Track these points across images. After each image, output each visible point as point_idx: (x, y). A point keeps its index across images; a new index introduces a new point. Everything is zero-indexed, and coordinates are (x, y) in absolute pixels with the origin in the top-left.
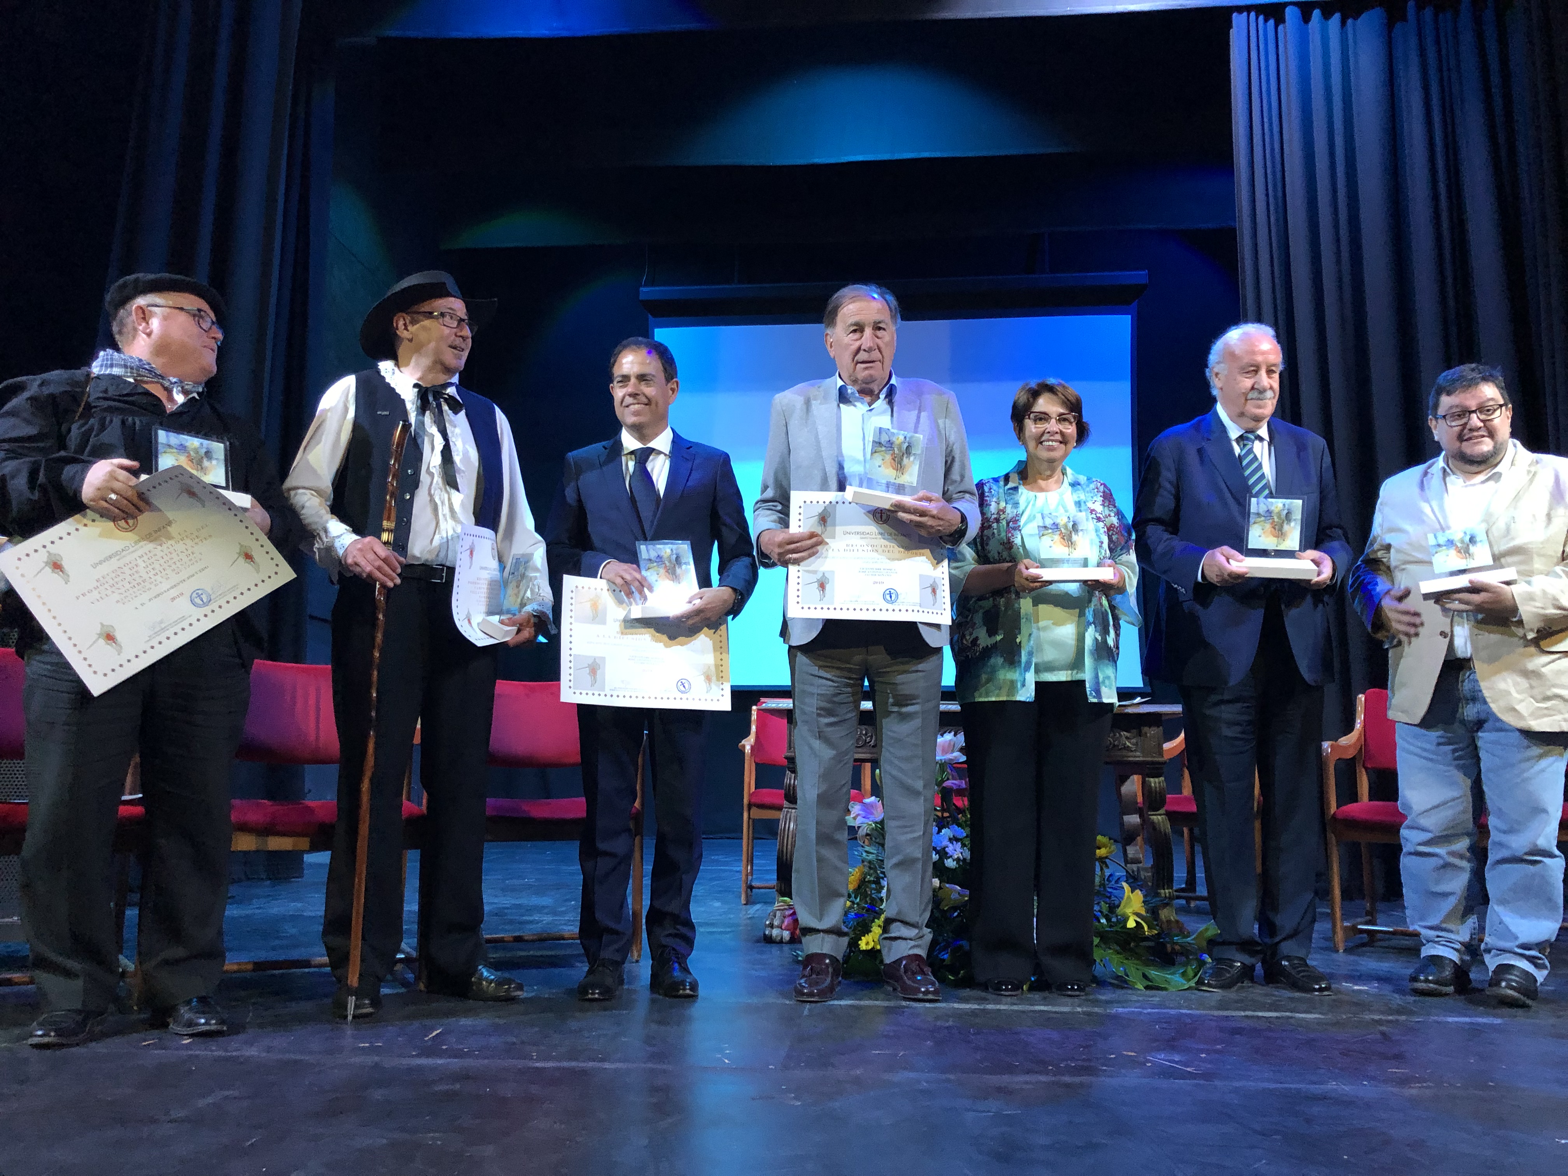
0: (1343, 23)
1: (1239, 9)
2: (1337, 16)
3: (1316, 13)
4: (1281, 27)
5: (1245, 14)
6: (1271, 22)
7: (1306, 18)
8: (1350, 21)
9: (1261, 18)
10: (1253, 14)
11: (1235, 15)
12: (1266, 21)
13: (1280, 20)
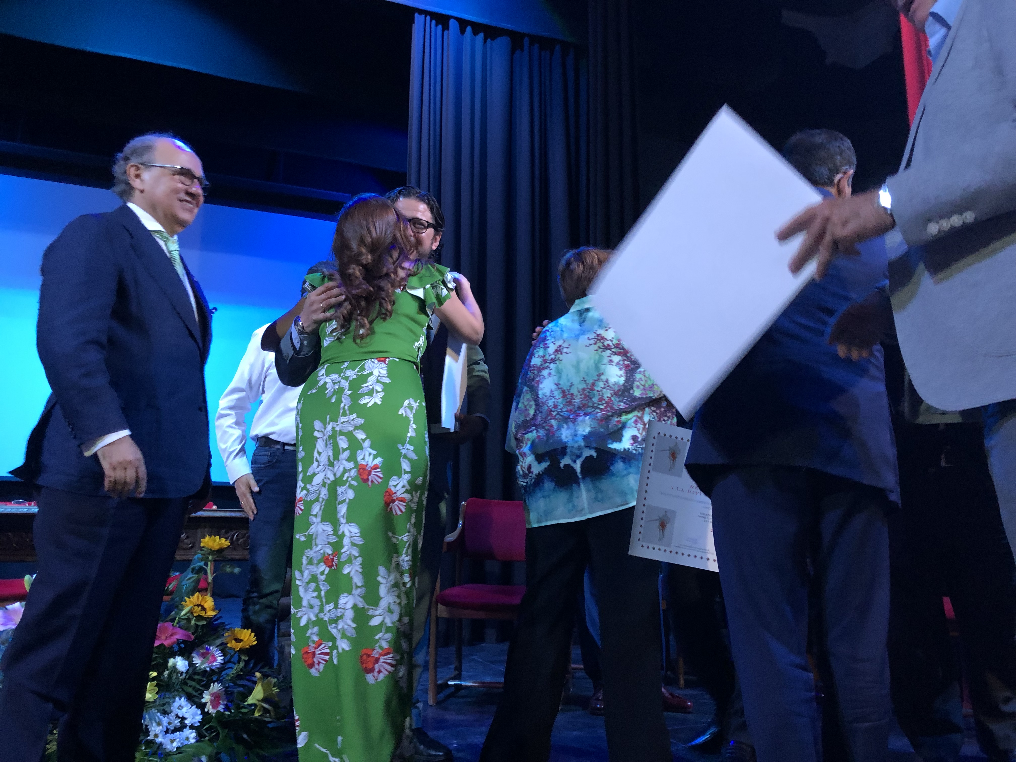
0: (485, 41)
1: (421, 12)
2: (481, 35)
3: (469, 29)
4: (446, 32)
5: (423, 16)
6: (440, 27)
7: (463, 31)
8: (489, 40)
9: (434, 22)
10: (428, 18)
11: (416, 15)
12: (437, 25)
13: (446, 27)
